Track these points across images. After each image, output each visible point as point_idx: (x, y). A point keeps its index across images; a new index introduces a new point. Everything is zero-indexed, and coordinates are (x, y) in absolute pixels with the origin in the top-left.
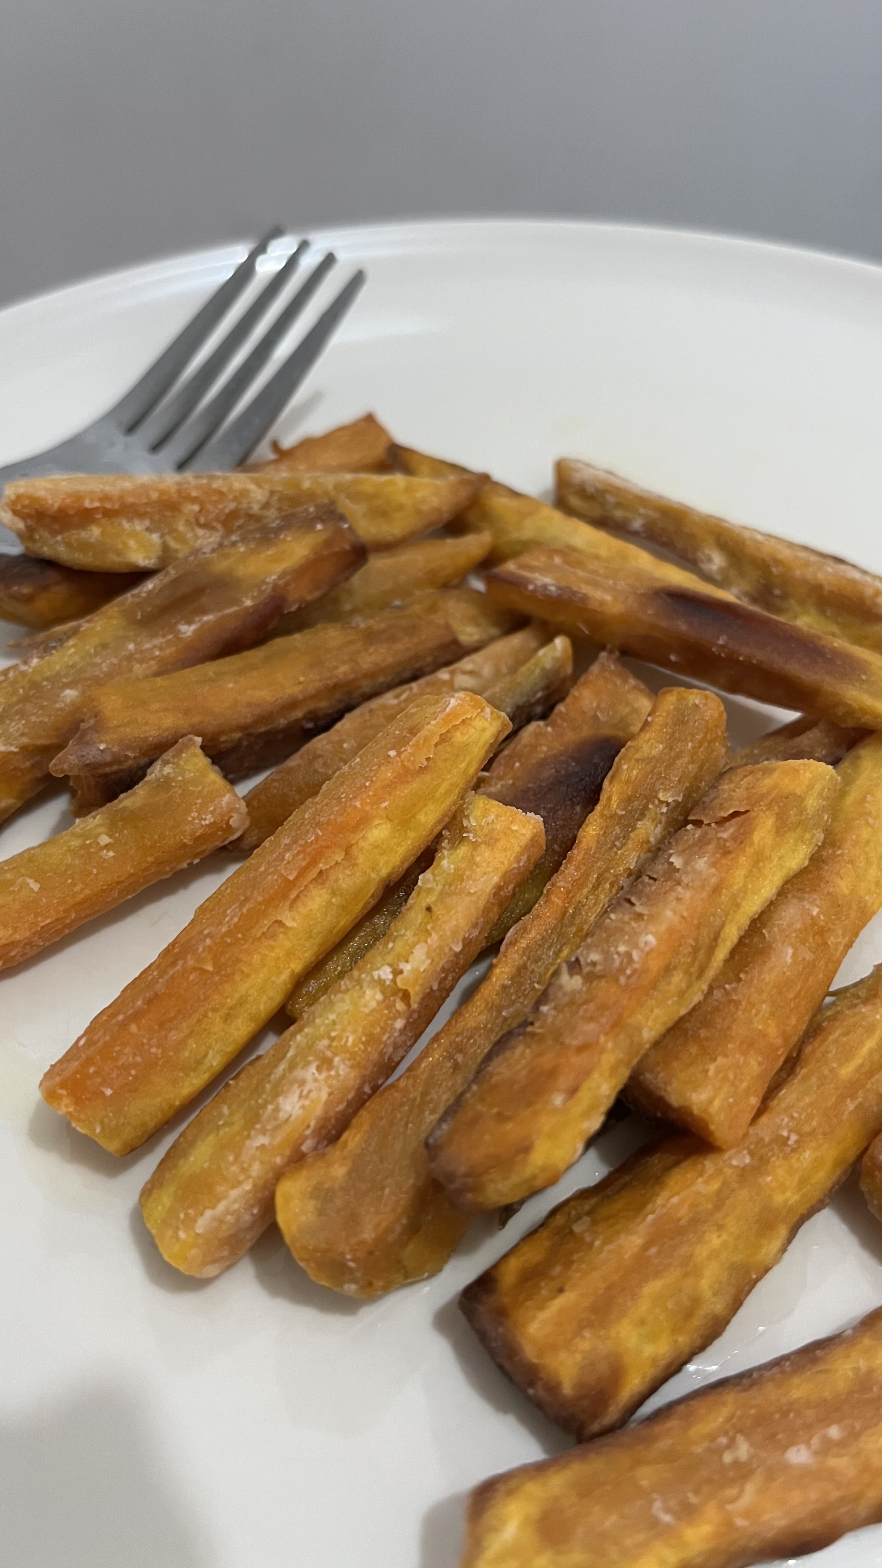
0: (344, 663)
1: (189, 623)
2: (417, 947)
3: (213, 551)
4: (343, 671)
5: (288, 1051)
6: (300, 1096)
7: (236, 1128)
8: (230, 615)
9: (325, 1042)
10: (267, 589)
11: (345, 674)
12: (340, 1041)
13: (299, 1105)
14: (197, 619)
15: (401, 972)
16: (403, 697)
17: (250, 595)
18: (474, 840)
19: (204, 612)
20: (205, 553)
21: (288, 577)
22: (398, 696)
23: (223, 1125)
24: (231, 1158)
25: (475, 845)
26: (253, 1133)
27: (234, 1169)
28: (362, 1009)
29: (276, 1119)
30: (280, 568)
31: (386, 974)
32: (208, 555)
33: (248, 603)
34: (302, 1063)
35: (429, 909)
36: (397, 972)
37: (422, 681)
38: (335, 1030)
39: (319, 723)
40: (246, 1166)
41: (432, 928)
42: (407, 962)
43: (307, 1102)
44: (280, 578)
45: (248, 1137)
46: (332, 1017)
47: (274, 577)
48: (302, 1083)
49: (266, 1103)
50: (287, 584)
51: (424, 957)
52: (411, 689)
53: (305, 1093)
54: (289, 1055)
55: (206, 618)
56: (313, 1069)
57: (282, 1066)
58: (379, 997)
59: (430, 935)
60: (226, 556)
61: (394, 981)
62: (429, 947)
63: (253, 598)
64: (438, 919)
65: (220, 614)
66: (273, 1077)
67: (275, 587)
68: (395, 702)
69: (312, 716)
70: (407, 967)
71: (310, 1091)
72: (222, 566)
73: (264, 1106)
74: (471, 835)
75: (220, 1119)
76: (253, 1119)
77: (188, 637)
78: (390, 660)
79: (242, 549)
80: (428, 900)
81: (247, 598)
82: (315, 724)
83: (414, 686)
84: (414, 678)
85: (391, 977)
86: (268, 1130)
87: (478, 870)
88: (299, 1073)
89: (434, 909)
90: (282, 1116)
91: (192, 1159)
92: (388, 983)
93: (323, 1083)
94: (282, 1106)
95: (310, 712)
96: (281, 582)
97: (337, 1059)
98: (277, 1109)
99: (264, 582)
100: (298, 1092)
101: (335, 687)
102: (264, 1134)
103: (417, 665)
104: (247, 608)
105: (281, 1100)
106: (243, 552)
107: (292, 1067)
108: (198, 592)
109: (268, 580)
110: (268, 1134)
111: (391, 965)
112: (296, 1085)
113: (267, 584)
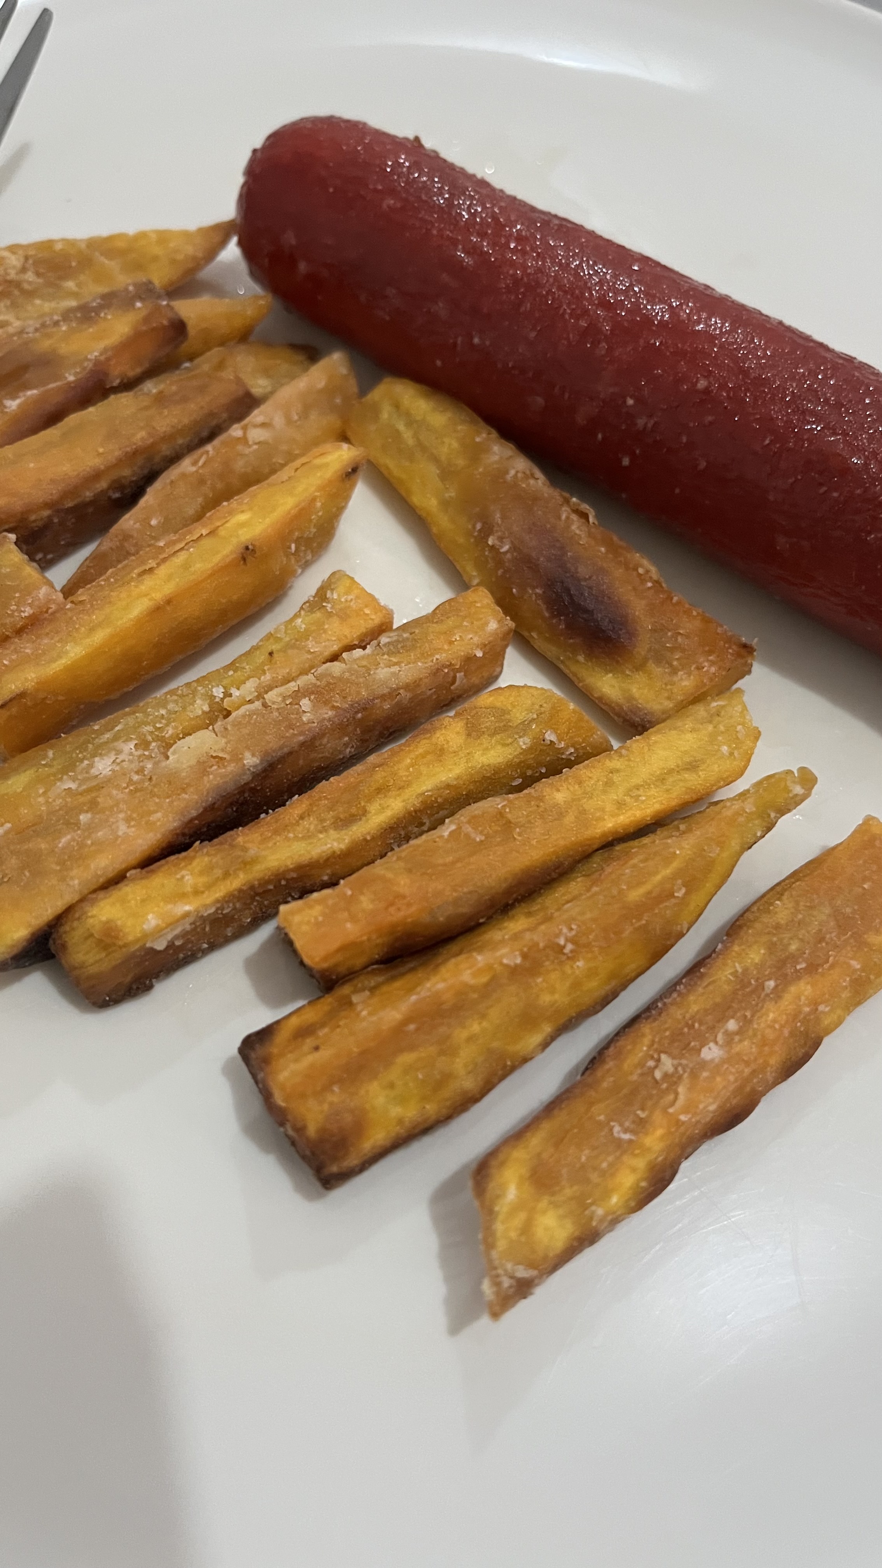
0: (142, 428)
1: (14, 398)
2: (251, 679)
3: (36, 330)
4: (140, 437)
5: (117, 726)
6: (114, 762)
7: (53, 770)
8: (53, 389)
9: (150, 728)
10: (89, 365)
11: (142, 438)
12: (162, 732)
13: (110, 768)
14: (21, 394)
15: (231, 695)
16: (201, 463)
17: (73, 371)
18: (330, 610)
19: (26, 387)
20: (27, 333)
21: (110, 353)
22: (195, 463)
23: (44, 765)
24: (41, 791)
25: (330, 615)
26: (65, 777)
27: (41, 800)
28: (188, 713)
29: (87, 773)
30: (101, 345)
31: (218, 692)
32: (31, 335)
33: (71, 378)
34: (125, 738)
35: (271, 654)
36: (227, 695)
37: (216, 442)
38: (161, 723)
39: (126, 492)
40: (50, 800)
41: (268, 669)
42: (238, 689)
43: (117, 768)
44: (101, 354)
45: (61, 779)
46: (163, 712)
47: (96, 354)
48: (119, 752)
49: (84, 758)
50: (108, 359)
51: (253, 690)
52: (207, 452)
53: (118, 761)
54: (117, 728)
55: (29, 393)
56: (132, 745)
57: (108, 736)
58: (206, 708)
59: (265, 673)
60: (49, 336)
61: (222, 699)
62: (259, 684)
63: (76, 374)
64: (276, 663)
65: (42, 389)
66: (97, 740)
67: (97, 363)
68: (194, 469)
69: (117, 485)
70: (236, 693)
71: (123, 761)
72: (46, 344)
73: (82, 761)
74: (329, 605)
75: (44, 759)
76: (69, 767)
77: (14, 410)
78: (186, 421)
79: (64, 328)
80: (274, 647)
81: (70, 374)
82: (122, 493)
83: (209, 447)
84: (211, 437)
85: (221, 696)
86: (78, 779)
87: (323, 635)
88: (119, 744)
89: (275, 655)
90: (94, 772)
91: (10, 782)
92: (217, 700)
93: (136, 758)
94: (96, 764)
95: (114, 481)
96: (102, 358)
97: (154, 744)
98: (91, 766)
99: (87, 359)
100: (113, 758)
101: (135, 453)
102: (74, 781)
103: (214, 423)
104: (69, 383)
105: (97, 759)
106: (65, 331)
107: (116, 738)
108: (24, 368)
109: (89, 357)
110: (77, 782)
111: (225, 688)
112: (113, 753)
113: (90, 360)
